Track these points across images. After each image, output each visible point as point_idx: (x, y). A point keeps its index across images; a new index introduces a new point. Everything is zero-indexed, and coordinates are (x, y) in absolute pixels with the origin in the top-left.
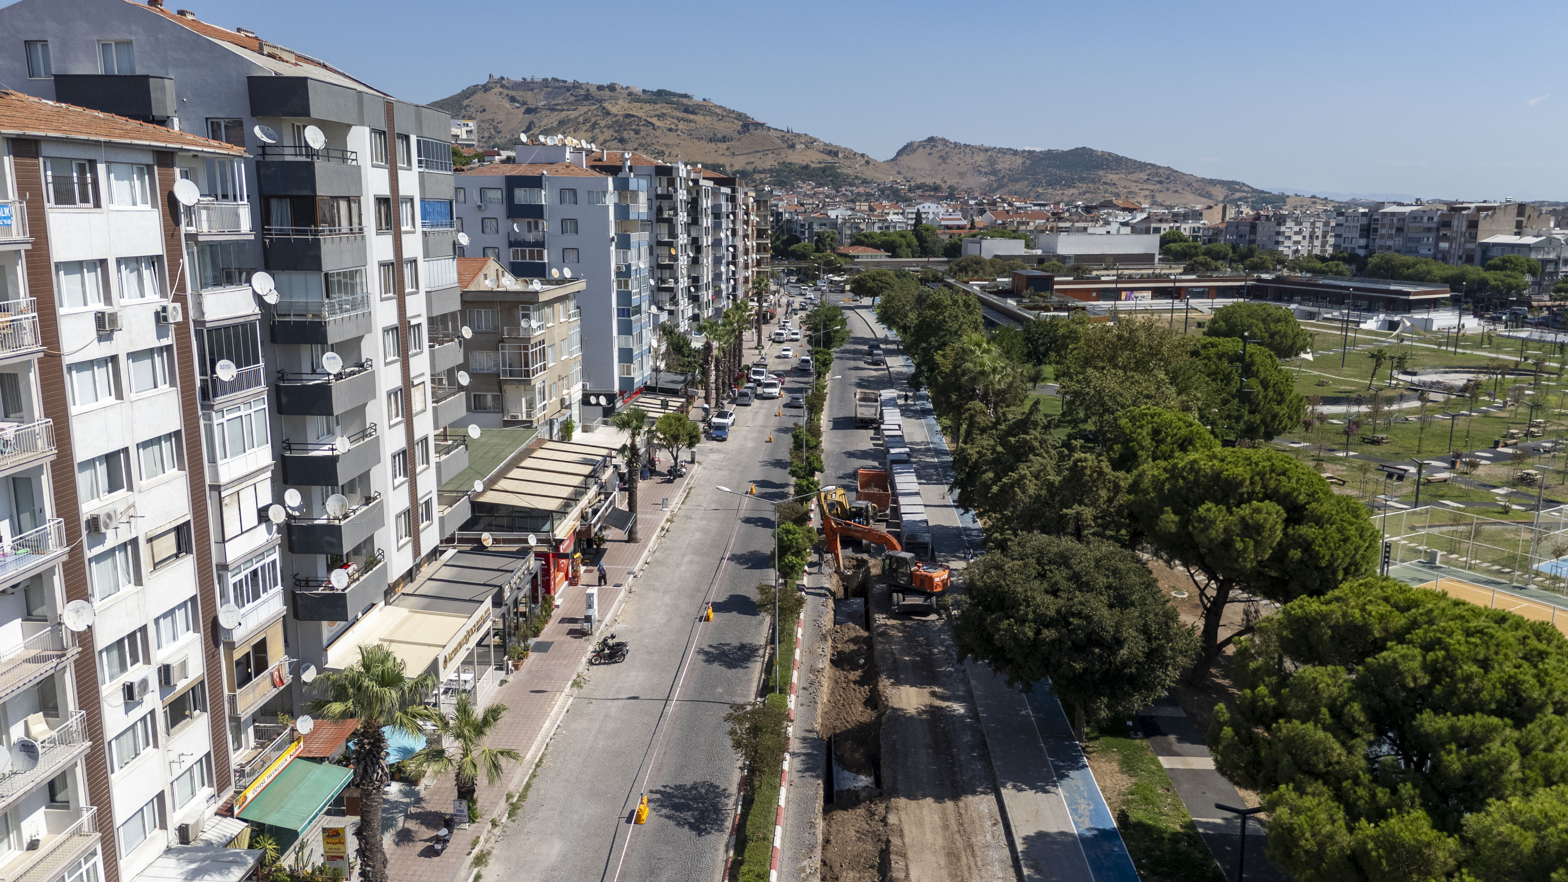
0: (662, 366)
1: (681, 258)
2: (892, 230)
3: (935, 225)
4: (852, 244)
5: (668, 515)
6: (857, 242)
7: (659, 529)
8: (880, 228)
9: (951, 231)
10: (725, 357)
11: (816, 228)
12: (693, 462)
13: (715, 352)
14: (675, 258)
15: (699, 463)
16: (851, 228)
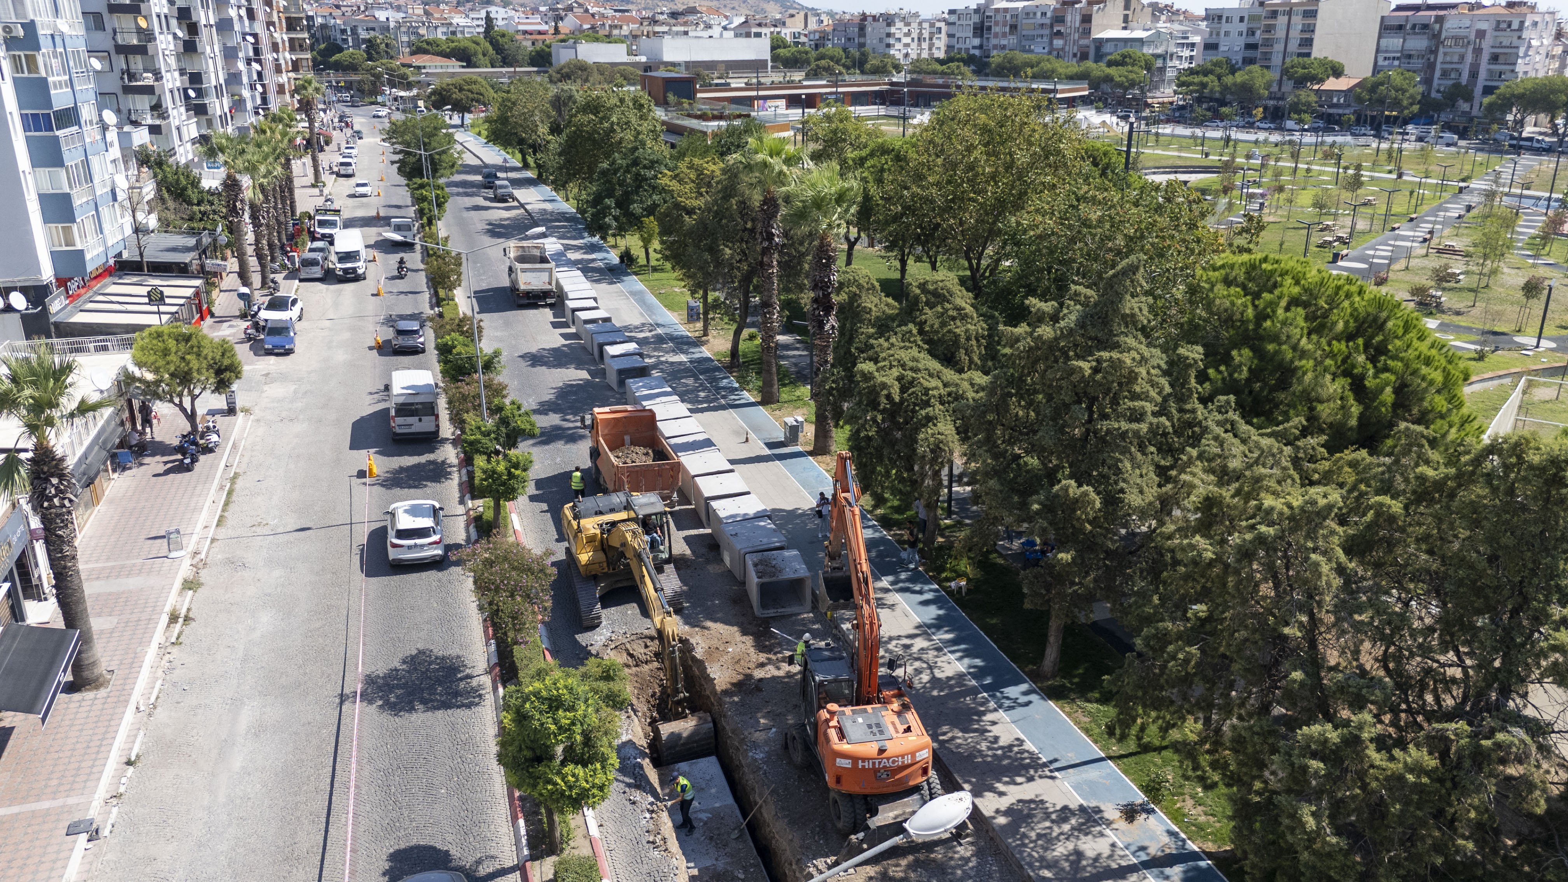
0: (152, 221)
1: (160, 38)
2: (459, 36)
3: (511, 31)
4: (413, 53)
5: (185, 570)
6: (418, 50)
7: (165, 619)
8: (444, 33)
9: (534, 37)
10: (267, 201)
11: (363, 35)
12: (231, 411)
13: (248, 194)
14: (147, 36)
15: (246, 411)
16: (407, 33)
